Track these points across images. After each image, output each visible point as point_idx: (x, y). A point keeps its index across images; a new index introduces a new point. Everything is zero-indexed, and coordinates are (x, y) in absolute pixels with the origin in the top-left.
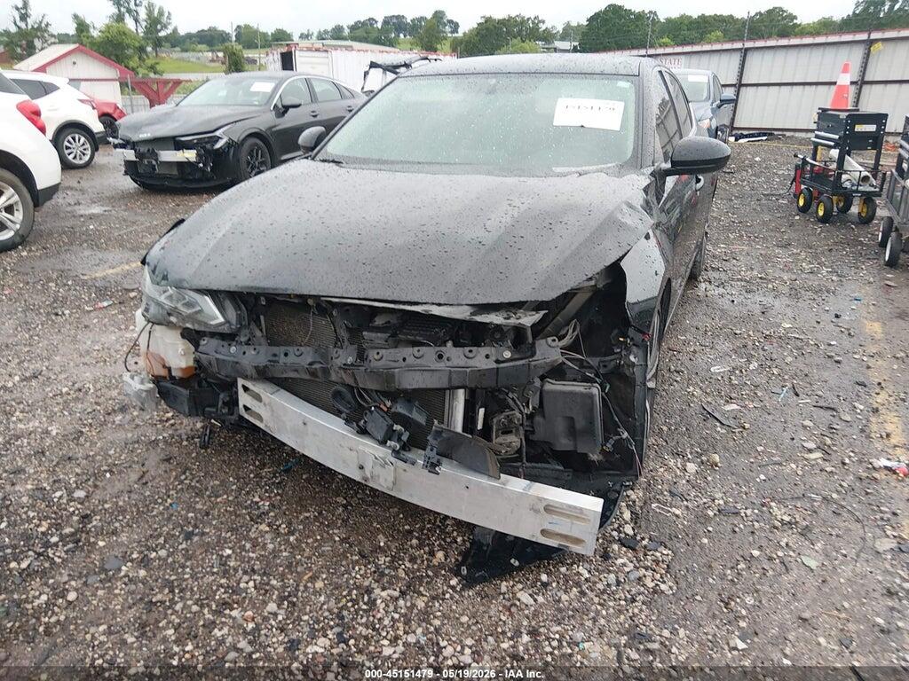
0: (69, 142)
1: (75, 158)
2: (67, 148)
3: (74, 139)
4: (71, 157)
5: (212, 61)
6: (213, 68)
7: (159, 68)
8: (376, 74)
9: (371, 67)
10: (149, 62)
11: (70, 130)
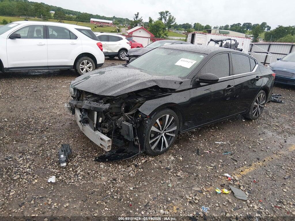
0: (122, 53)
1: (122, 58)
2: (121, 55)
3: (123, 53)
4: (121, 57)
5: (184, 33)
6: (183, 36)
7: (167, 34)
8: (212, 43)
9: (210, 41)
10: (166, 32)
11: (123, 50)
